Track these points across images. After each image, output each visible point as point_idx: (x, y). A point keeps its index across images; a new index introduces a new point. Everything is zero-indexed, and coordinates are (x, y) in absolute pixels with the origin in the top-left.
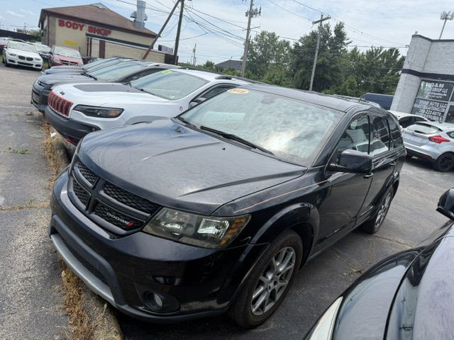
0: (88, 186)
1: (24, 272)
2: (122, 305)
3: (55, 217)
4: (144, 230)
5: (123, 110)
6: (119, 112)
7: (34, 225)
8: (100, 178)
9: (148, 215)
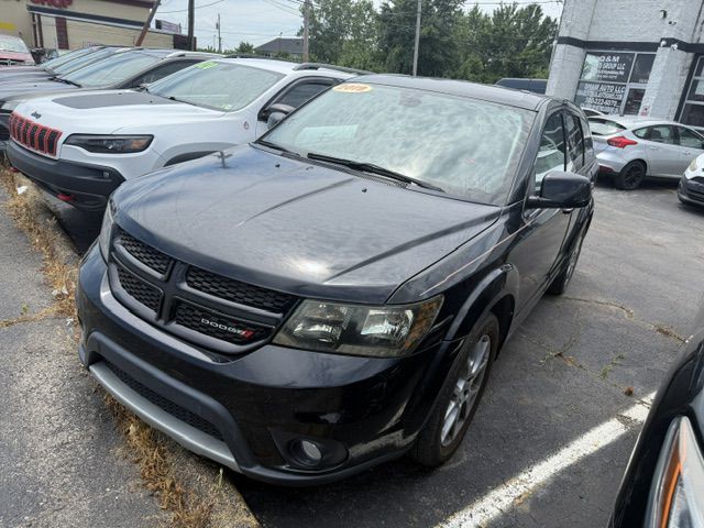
0: (155, 278)
1: (54, 433)
2: (251, 467)
3: (97, 335)
4: (274, 341)
5: (152, 137)
6: (144, 142)
7: (43, 351)
8: (176, 261)
9: (279, 316)
